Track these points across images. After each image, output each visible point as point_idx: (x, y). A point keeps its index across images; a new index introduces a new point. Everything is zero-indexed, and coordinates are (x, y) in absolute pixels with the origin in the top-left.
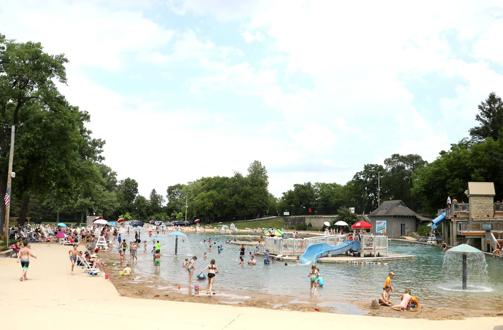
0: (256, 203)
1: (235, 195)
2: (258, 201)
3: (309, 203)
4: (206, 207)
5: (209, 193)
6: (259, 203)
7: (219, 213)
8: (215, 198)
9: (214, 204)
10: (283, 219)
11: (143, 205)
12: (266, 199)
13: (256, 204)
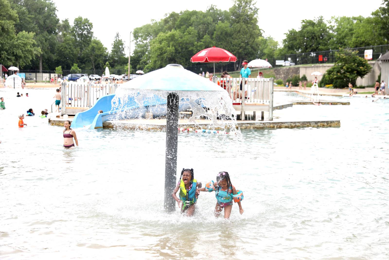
0: (236, 47)
1: (205, 37)
2: (240, 44)
3: (317, 46)
4: (165, 53)
5: (169, 33)
6: (241, 48)
7: (183, 62)
8: (177, 40)
9: (176, 50)
10: (275, 71)
11: (99, 53)
12: (252, 41)
13: (236, 49)
